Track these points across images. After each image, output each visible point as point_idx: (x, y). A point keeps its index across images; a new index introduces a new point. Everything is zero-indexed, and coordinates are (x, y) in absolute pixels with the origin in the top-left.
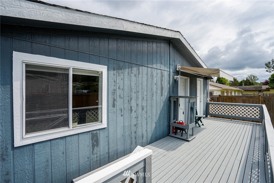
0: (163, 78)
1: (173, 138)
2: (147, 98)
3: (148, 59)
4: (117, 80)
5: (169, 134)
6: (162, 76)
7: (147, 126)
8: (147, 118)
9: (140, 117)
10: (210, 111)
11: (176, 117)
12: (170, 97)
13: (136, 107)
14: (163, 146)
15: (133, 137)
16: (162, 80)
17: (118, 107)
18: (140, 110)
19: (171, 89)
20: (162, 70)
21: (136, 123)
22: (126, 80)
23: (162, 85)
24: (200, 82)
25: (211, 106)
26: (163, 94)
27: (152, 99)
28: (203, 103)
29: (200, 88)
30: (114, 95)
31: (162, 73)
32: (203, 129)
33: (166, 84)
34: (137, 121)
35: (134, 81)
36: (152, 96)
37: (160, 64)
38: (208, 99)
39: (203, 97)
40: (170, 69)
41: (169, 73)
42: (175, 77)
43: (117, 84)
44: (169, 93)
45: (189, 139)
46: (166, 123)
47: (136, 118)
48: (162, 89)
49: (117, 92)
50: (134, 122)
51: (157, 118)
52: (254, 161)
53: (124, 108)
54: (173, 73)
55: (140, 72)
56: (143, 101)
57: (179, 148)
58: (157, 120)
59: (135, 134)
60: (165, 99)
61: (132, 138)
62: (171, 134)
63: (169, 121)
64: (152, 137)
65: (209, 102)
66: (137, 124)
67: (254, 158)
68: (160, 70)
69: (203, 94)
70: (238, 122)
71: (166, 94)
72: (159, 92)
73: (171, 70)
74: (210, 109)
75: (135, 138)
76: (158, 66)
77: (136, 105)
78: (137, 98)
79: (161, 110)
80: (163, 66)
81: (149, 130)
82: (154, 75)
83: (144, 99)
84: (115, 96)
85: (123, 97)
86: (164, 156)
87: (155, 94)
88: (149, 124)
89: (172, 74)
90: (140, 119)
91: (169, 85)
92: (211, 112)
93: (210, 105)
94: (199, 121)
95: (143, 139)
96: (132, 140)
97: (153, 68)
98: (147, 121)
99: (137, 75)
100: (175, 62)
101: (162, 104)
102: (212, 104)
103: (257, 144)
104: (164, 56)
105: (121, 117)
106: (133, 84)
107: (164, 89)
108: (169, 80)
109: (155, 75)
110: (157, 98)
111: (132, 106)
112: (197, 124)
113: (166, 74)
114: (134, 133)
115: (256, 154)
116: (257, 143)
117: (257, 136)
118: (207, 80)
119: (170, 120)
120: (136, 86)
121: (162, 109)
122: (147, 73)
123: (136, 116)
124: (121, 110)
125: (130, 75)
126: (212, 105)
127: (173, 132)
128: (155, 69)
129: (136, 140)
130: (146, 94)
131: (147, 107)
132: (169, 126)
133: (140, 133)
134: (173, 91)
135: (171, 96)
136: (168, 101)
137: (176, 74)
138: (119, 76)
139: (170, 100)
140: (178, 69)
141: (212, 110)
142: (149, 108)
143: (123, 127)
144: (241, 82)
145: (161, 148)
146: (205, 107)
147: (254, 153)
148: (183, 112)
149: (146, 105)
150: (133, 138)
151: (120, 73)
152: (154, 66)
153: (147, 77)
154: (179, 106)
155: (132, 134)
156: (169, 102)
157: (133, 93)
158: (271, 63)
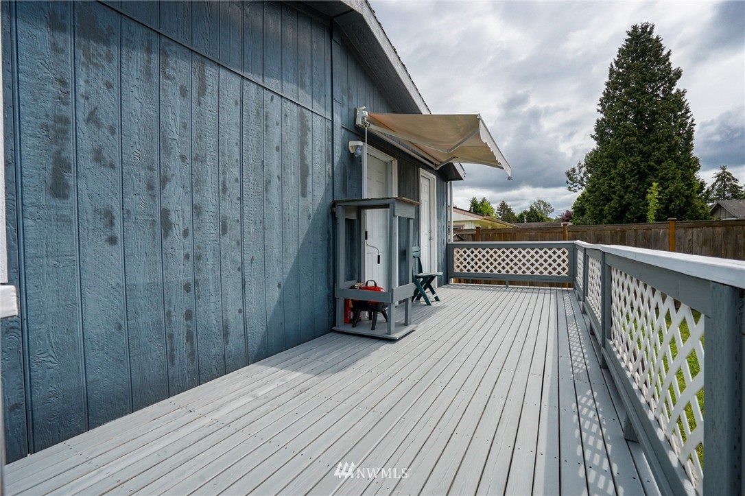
0: (309, 136)
1: (346, 336)
2: (241, 190)
3: (246, 51)
4: (81, 83)
5: (335, 325)
6: (304, 129)
7: (244, 294)
8: (242, 263)
9: (210, 256)
10: (455, 268)
11: (355, 270)
12: (334, 204)
13: (188, 215)
14: (306, 361)
15: (176, 334)
16: (303, 143)
17: (85, 199)
18: (211, 230)
19: (338, 178)
20: (304, 110)
21: (190, 279)
22: (137, 95)
23: (302, 157)
24: (427, 183)
25: (458, 252)
26: (309, 188)
27: (265, 201)
28: (438, 245)
29: (428, 200)
30: (56, 143)
31: (302, 118)
32: (438, 309)
33: (318, 160)
34: (198, 270)
35: (178, 113)
36: (266, 189)
37: (295, 86)
38: (451, 236)
39: (438, 226)
40: (334, 114)
41: (330, 127)
42: (352, 143)
43: (81, 100)
44: (331, 190)
45: (397, 336)
46: (322, 291)
47: (191, 258)
48: (304, 172)
49: (80, 134)
50: (181, 272)
51: (287, 271)
52: (576, 371)
53: (126, 213)
54: (343, 130)
55: (209, 89)
56: (223, 198)
57: (360, 363)
58: (285, 276)
59: (189, 322)
60: (315, 208)
61: (171, 336)
62: (341, 326)
63: (332, 284)
64: (266, 336)
65: (452, 242)
66: (196, 283)
67: (575, 364)
68: (295, 106)
69: (438, 217)
70: (523, 288)
71: (318, 193)
72: (292, 179)
73: (337, 119)
74: (455, 261)
75: (190, 337)
76: (290, 90)
77: (188, 208)
78: (196, 183)
79: (303, 244)
80: (309, 97)
81: (252, 309)
82: (270, 116)
83: (228, 193)
84: (70, 146)
85: (117, 164)
86: (301, 392)
87: (275, 182)
88: (252, 287)
89: (339, 134)
90: (210, 267)
91: (329, 166)
92: (457, 270)
93: (456, 250)
94: (428, 290)
95: (227, 342)
96: (175, 345)
97: (267, 89)
98: (243, 275)
99: (195, 94)
100: (350, 97)
101: (305, 226)
102: (461, 247)
103: (573, 330)
104: (310, 62)
105: (108, 247)
106: (172, 123)
107: (310, 172)
108: (330, 149)
109: (275, 116)
110: (285, 199)
111: (171, 207)
112: (422, 299)
113: (318, 126)
114: (183, 319)
115: (577, 353)
116: (572, 328)
117: (569, 313)
118: (447, 182)
119: (335, 281)
120: (188, 133)
121: (305, 239)
122: (242, 101)
123: (190, 251)
124: (108, 216)
125: (156, 80)
126: (459, 250)
127: (347, 321)
128: (276, 97)
129: (192, 344)
130: (237, 174)
131: (241, 222)
132: (332, 299)
133: (213, 318)
134: (345, 189)
135: (338, 202)
136: (328, 217)
137: (353, 136)
138: (88, 68)
139: (333, 215)
140: (359, 122)
141: (461, 263)
142: (250, 228)
143: (122, 291)
144: (521, 216)
145: (297, 370)
146: (442, 256)
147: (572, 352)
148: (379, 257)
149: (238, 216)
150: (176, 337)
151: (99, 55)
152: (272, 83)
153: (242, 114)
154: (366, 239)
155: (170, 321)
156: (330, 220)
157: (172, 158)
158: (577, 172)
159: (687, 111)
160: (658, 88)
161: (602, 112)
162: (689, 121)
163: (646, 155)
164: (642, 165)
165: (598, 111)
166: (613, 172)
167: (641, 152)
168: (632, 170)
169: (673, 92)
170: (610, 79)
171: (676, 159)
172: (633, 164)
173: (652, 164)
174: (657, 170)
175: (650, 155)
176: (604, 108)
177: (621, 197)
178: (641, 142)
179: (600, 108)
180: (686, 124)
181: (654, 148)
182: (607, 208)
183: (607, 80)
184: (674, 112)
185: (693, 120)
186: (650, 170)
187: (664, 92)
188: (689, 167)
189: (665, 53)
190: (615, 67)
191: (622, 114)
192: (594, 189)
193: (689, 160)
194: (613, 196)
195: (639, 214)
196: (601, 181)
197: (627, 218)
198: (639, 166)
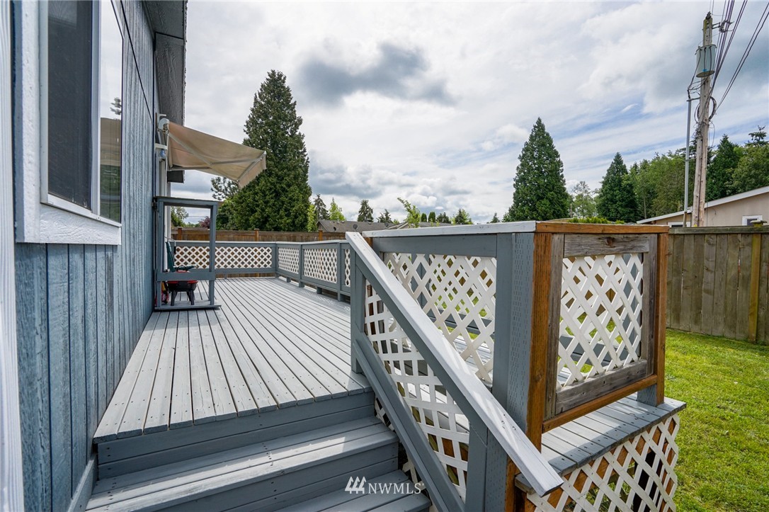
10: (176, 264)
12: (154, 199)
25: (179, 250)
74: (176, 258)
126: (180, 248)
141: (182, 260)
158: (222, 181)
159: (305, 151)
160: (288, 128)
161: (247, 133)
162: (306, 158)
163: (280, 178)
164: (278, 185)
165: (245, 131)
166: (257, 188)
167: (277, 175)
168: (271, 189)
169: (297, 133)
170: (255, 106)
171: (299, 185)
172: (271, 184)
173: (284, 186)
174: (287, 191)
175: (283, 179)
176: (249, 130)
177: (263, 210)
178: (277, 167)
179: (246, 129)
180: (304, 160)
181: (285, 173)
182: (252, 218)
183: (253, 107)
184: (298, 149)
185: (308, 159)
186: (283, 191)
187: (291, 131)
188: (306, 193)
189: (292, 102)
190: (258, 98)
191: (263, 140)
192: (241, 201)
193: (306, 187)
194: (257, 209)
195: (275, 226)
196: (247, 194)
197: (267, 228)
198: (275, 186)
